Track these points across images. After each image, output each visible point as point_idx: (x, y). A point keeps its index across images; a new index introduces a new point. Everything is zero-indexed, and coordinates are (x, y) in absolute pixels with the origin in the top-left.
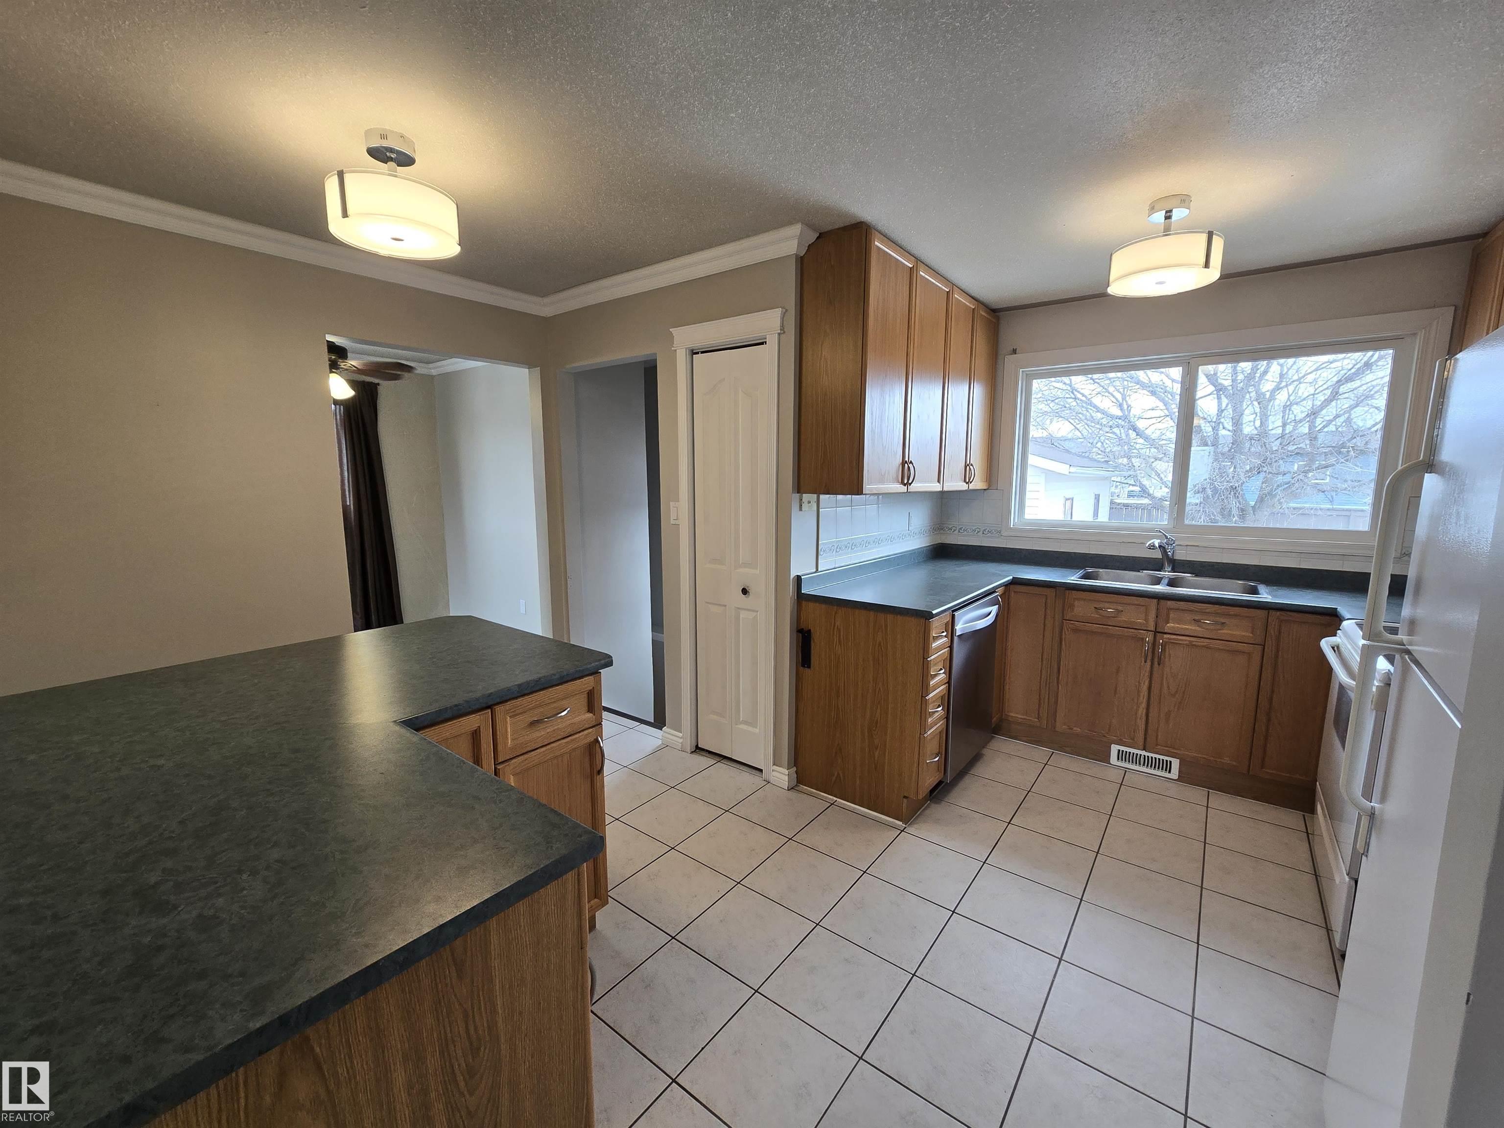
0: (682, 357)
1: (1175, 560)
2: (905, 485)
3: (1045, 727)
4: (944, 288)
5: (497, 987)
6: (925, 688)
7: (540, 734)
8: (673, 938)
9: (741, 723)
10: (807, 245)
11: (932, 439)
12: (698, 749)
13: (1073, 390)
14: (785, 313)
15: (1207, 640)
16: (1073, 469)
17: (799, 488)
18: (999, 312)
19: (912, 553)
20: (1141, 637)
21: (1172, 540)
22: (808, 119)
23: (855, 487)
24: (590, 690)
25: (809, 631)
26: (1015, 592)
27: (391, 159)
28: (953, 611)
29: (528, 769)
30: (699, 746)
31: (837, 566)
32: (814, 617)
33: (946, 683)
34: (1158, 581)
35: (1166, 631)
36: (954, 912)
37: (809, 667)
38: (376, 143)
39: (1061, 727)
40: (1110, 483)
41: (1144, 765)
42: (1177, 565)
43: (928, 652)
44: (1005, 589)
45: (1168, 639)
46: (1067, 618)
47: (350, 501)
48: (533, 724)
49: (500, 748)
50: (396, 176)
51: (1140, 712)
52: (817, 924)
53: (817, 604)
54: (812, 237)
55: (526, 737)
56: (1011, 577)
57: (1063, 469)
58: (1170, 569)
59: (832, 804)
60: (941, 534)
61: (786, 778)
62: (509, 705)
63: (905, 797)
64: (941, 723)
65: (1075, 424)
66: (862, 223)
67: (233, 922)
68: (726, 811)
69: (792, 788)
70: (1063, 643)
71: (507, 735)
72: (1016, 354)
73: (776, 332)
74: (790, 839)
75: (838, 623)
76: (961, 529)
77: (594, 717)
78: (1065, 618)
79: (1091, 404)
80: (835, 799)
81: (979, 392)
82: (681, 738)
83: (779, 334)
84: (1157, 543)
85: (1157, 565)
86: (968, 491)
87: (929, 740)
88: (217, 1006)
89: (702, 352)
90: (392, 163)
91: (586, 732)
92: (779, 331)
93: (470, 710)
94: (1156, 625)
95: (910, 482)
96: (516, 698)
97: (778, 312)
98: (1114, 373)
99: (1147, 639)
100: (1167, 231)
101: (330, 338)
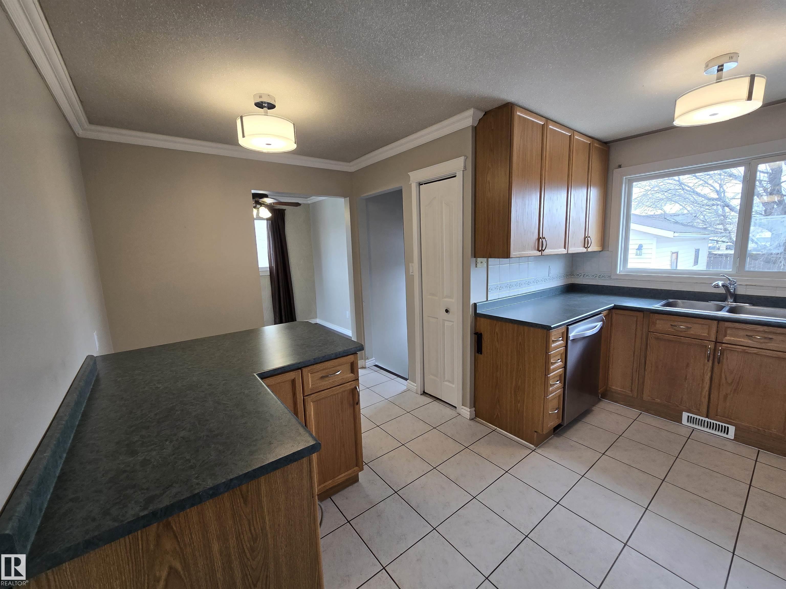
0: (414, 187)
1: (736, 294)
2: (540, 251)
3: (636, 397)
4: (567, 133)
5: (266, 511)
6: (547, 371)
7: (326, 383)
8: (396, 492)
9: (446, 381)
10: (479, 120)
11: (559, 223)
12: (424, 393)
13: (681, 184)
14: (466, 159)
15: (759, 350)
16: (676, 234)
17: (475, 255)
18: (610, 143)
19: (551, 290)
20: (705, 345)
21: (734, 281)
22: (463, 51)
23: (506, 254)
24: (352, 362)
25: (481, 334)
26: (615, 313)
27: (265, 107)
28: (567, 325)
29: (320, 400)
30: (425, 391)
31: (500, 297)
32: (484, 326)
33: (563, 368)
34: (720, 309)
35: (724, 342)
36: (558, 503)
37: (481, 353)
38: (258, 100)
39: (646, 397)
40: (708, 241)
41: (707, 427)
42: (737, 298)
43: (549, 349)
44: (608, 313)
45: (726, 347)
46: (651, 331)
47: (273, 265)
48: (322, 378)
49: (305, 389)
50: (267, 115)
51: (704, 393)
52: (474, 498)
53: (485, 319)
54: (481, 115)
55: (318, 384)
56: (613, 305)
57: (670, 234)
58: (732, 301)
59: (494, 431)
60: (572, 277)
61: (469, 413)
62: (309, 368)
63: (536, 432)
64: (559, 390)
65: (683, 205)
66: (509, 103)
67: (155, 463)
68: (434, 428)
69: (472, 419)
70: (649, 346)
71: (309, 383)
72: (620, 168)
73: (461, 170)
74: (467, 448)
75: (497, 330)
76: (584, 275)
77: (354, 376)
78: (650, 331)
79: (694, 192)
80: (496, 428)
81: (594, 193)
82: (416, 386)
83: (463, 171)
84: (720, 283)
85: (722, 298)
86: (588, 253)
87: (550, 400)
88: (133, 502)
89: (425, 184)
90: (265, 108)
91: (350, 383)
92: (463, 169)
93: (290, 369)
94: (716, 337)
95: (543, 249)
96: (314, 365)
97: (462, 159)
98: (713, 171)
99: (710, 346)
100: (719, 80)
101: (253, 191)
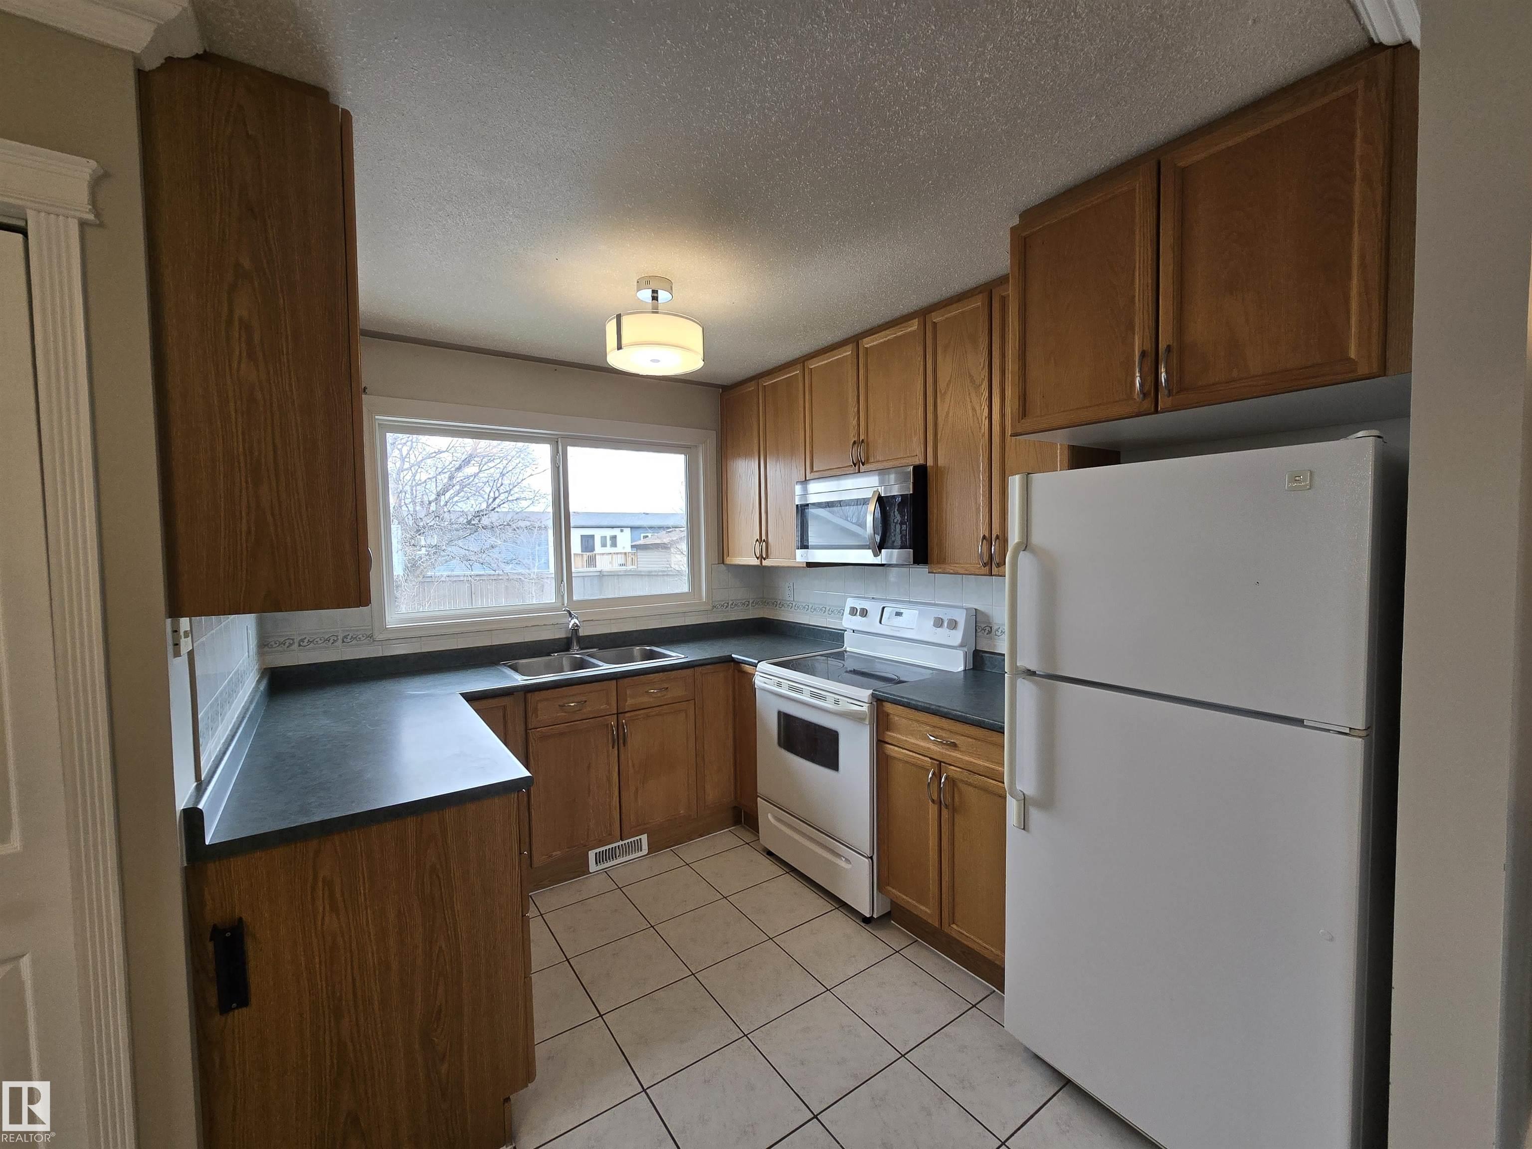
10: (166, 56)
15: (658, 709)
17: (177, 604)
20: (605, 723)
25: (237, 922)
35: (626, 710)
37: (245, 1002)
41: (620, 855)
45: (630, 717)
51: (613, 802)
53: (260, 854)
54: (188, 46)
58: (578, 648)
60: (265, 653)
63: (506, 1100)
73: (73, 214)
76: (302, 641)
78: (530, 727)
94: (618, 706)
99: (612, 723)
